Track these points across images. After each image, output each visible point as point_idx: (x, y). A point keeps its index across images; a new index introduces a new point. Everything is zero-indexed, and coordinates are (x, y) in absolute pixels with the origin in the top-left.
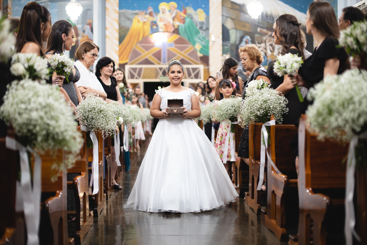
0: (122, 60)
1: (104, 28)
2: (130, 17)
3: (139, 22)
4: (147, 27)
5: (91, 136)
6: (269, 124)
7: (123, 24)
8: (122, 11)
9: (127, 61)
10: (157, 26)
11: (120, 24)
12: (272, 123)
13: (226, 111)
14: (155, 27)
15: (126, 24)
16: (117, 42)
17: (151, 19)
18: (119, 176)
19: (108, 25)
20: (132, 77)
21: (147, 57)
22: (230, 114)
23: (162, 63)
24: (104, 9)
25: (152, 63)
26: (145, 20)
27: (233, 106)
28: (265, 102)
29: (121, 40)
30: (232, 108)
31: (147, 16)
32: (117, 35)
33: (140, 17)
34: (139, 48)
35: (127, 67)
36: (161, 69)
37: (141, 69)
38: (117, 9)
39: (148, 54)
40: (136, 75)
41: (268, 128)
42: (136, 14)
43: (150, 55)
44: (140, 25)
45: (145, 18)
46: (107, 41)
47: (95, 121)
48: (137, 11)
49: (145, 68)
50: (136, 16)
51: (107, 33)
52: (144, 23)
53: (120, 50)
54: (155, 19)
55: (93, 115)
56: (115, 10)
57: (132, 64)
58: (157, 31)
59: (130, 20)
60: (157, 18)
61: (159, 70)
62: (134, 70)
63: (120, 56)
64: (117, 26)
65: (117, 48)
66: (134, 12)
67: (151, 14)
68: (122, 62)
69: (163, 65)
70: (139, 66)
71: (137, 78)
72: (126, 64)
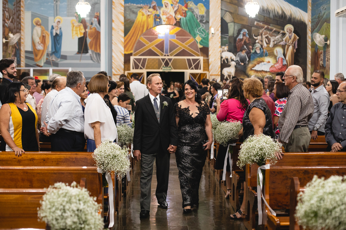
0: (127, 51)
1: (110, 21)
2: (135, 10)
3: (143, 15)
4: (151, 20)
5: (107, 177)
6: (264, 167)
7: (128, 17)
8: (127, 5)
9: (132, 52)
10: (160, 19)
11: (125, 17)
12: (267, 167)
14: (158, 20)
15: (131, 16)
16: (123, 35)
17: (154, 12)
19: (114, 18)
20: (137, 67)
21: (151, 48)
24: (110, 3)
25: (155, 55)
26: (149, 13)
29: (126, 32)
31: (151, 10)
32: (122, 28)
33: (144, 11)
34: (143, 39)
35: (132, 58)
37: (144, 60)
39: (151, 46)
40: (140, 66)
42: (141, 8)
43: (154, 46)
44: (145, 18)
45: (149, 11)
46: (114, 32)
49: (149, 59)
50: (141, 10)
51: (114, 25)
52: (148, 16)
53: (125, 41)
54: (158, 13)
56: (122, 5)
57: (135, 55)
58: (160, 23)
60: (160, 12)
61: (162, 61)
62: (139, 60)
63: (125, 47)
64: (122, 19)
65: (123, 40)
66: (139, 5)
67: (154, 8)
68: (127, 53)
69: (165, 55)
70: (143, 57)
71: (141, 68)
72: (131, 54)
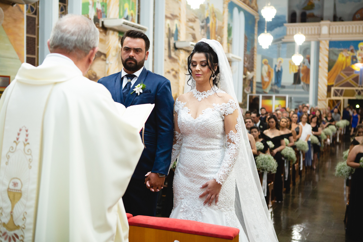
0: (330, 83)
1: (318, 61)
2: (337, 53)
3: (343, 56)
4: (349, 60)
7: (332, 58)
8: (331, 49)
9: (334, 83)
10: (356, 59)
11: (329, 58)
14: (355, 60)
15: (334, 57)
16: (326, 71)
17: (352, 54)
19: (321, 59)
20: (336, 95)
21: (348, 81)
23: (359, 85)
24: (318, 49)
25: (352, 86)
26: (348, 55)
29: (330, 69)
31: (349, 52)
32: (326, 66)
33: (344, 53)
34: (342, 74)
35: (333, 89)
36: (357, 90)
37: (342, 90)
38: (328, 48)
39: (349, 79)
40: (339, 94)
42: (342, 51)
43: (351, 79)
44: (344, 59)
45: (348, 53)
46: (320, 70)
48: (342, 49)
49: (346, 90)
50: (342, 53)
51: (320, 64)
52: (347, 57)
53: (328, 75)
54: (355, 54)
56: (326, 49)
57: (336, 86)
58: (356, 62)
59: (337, 55)
60: (357, 54)
61: (356, 91)
62: (338, 90)
63: (328, 80)
64: (327, 59)
65: (327, 75)
66: (340, 49)
67: (352, 51)
68: (330, 84)
69: (359, 87)
70: (341, 88)
71: (339, 96)
72: (332, 86)
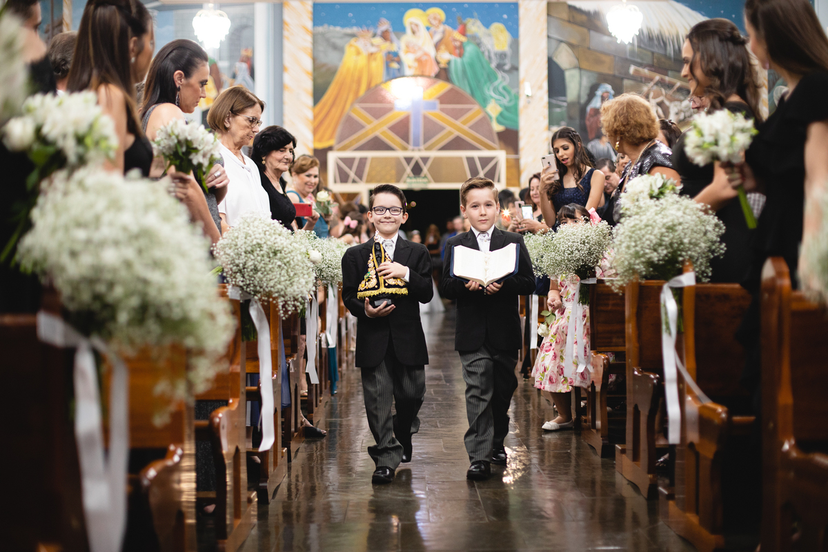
0: (320, 140)
1: (279, 68)
2: (339, 42)
3: (358, 53)
4: (378, 66)
5: (253, 313)
6: (680, 282)
7: (323, 58)
8: (320, 29)
9: (332, 142)
10: (400, 62)
11: (314, 60)
12: (687, 279)
13: (569, 254)
14: (395, 65)
15: (330, 58)
16: (309, 101)
17: (386, 46)
18: (316, 406)
19: (287, 61)
20: (344, 178)
21: (378, 133)
22: (578, 260)
23: (411, 147)
24: (279, 26)
25: (389, 148)
26: (373, 50)
27: (584, 242)
28: (671, 228)
29: (318, 94)
30: (583, 246)
31: (378, 40)
32: (308, 85)
33: (360, 44)
34: (359, 113)
35: (332, 158)
36: (408, 160)
37: (363, 161)
38: (309, 24)
39: (379, 127)
40: (352, 175)
41: (679, 293)
42: (353, 36)
43: (385, 128)
44: (362, 61)
45: (372, 45)
46: (287, 96)
47: (262, 276)
48: (355, 30)
49: (373, 159)
50: (353, 41)
51: (287, 78)
52: (371, 55)
53: (315, 117)
54: (394, 48)
55: (256, 263)
56: (305, 28)
57: (343, 149)
58: (399, 74)
59: (340, 50)
60: (400, 45)
61: (404, 163)
62: (349, 162)
63: (315, 131)
64: (308, 64)
65: (310, 114)
66: (348, 30)
67: (385, 36)
68: (320, 146)
69: (413, 150)
70: (359, 155)
71: (354, 181)
72: (329, 149)
